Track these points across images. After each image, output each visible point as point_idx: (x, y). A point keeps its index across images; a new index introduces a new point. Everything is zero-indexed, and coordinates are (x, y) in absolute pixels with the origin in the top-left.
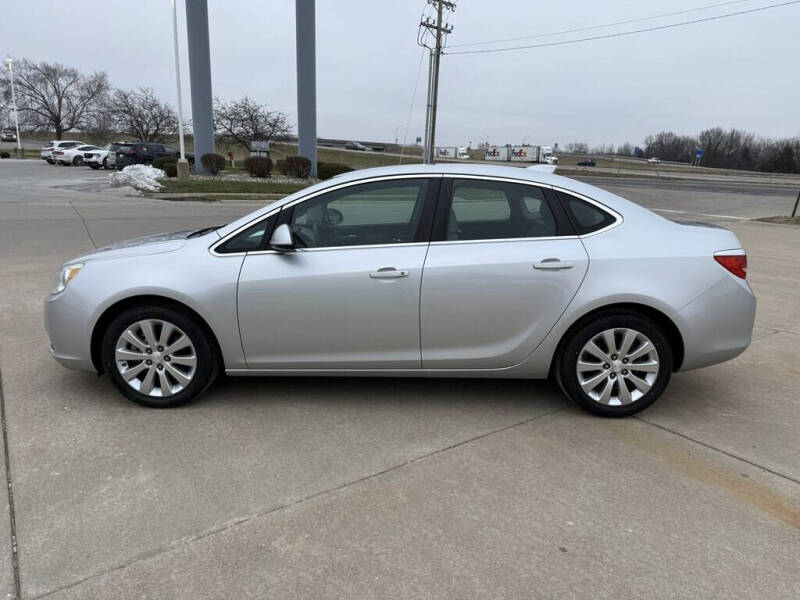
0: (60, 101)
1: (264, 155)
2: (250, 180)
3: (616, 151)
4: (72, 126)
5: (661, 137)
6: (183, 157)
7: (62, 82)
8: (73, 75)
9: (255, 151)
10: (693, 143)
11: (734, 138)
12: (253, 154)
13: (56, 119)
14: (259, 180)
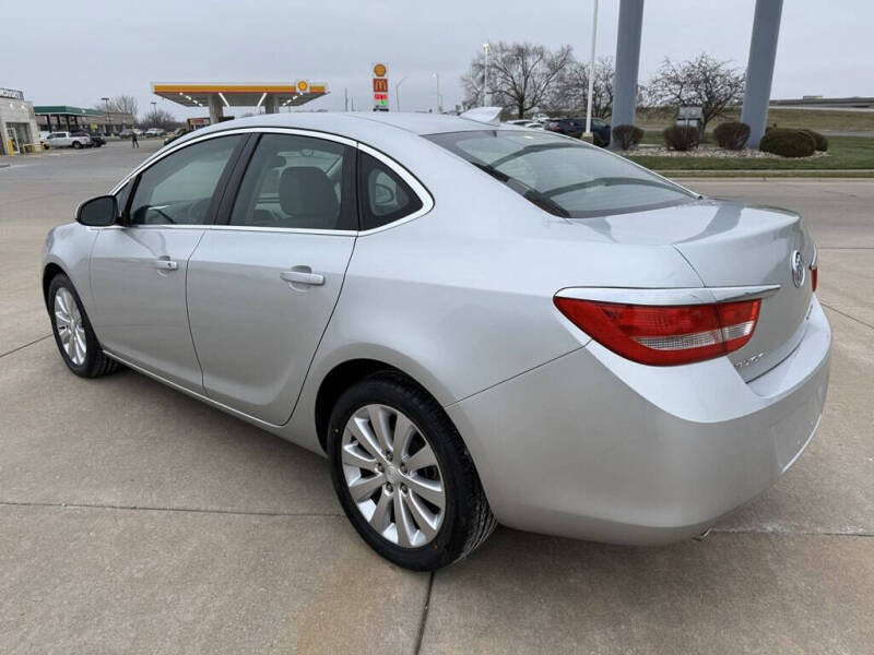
0: (526, 80)
1: (694, 124)
2: (665, 153)
4: (533, 105)
6: (588, 130)
7: (530, 61)
8: (540, 53)
9: (684, 119)
12: (680, 123)
13: (521, 99)
14: (675, 154)
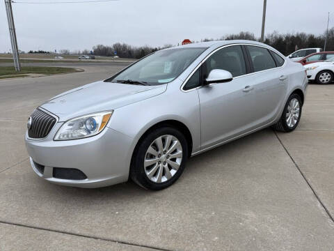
3: (81, 52)
5: (99, 46)
10: (111, 49)
11: (125, 47)
